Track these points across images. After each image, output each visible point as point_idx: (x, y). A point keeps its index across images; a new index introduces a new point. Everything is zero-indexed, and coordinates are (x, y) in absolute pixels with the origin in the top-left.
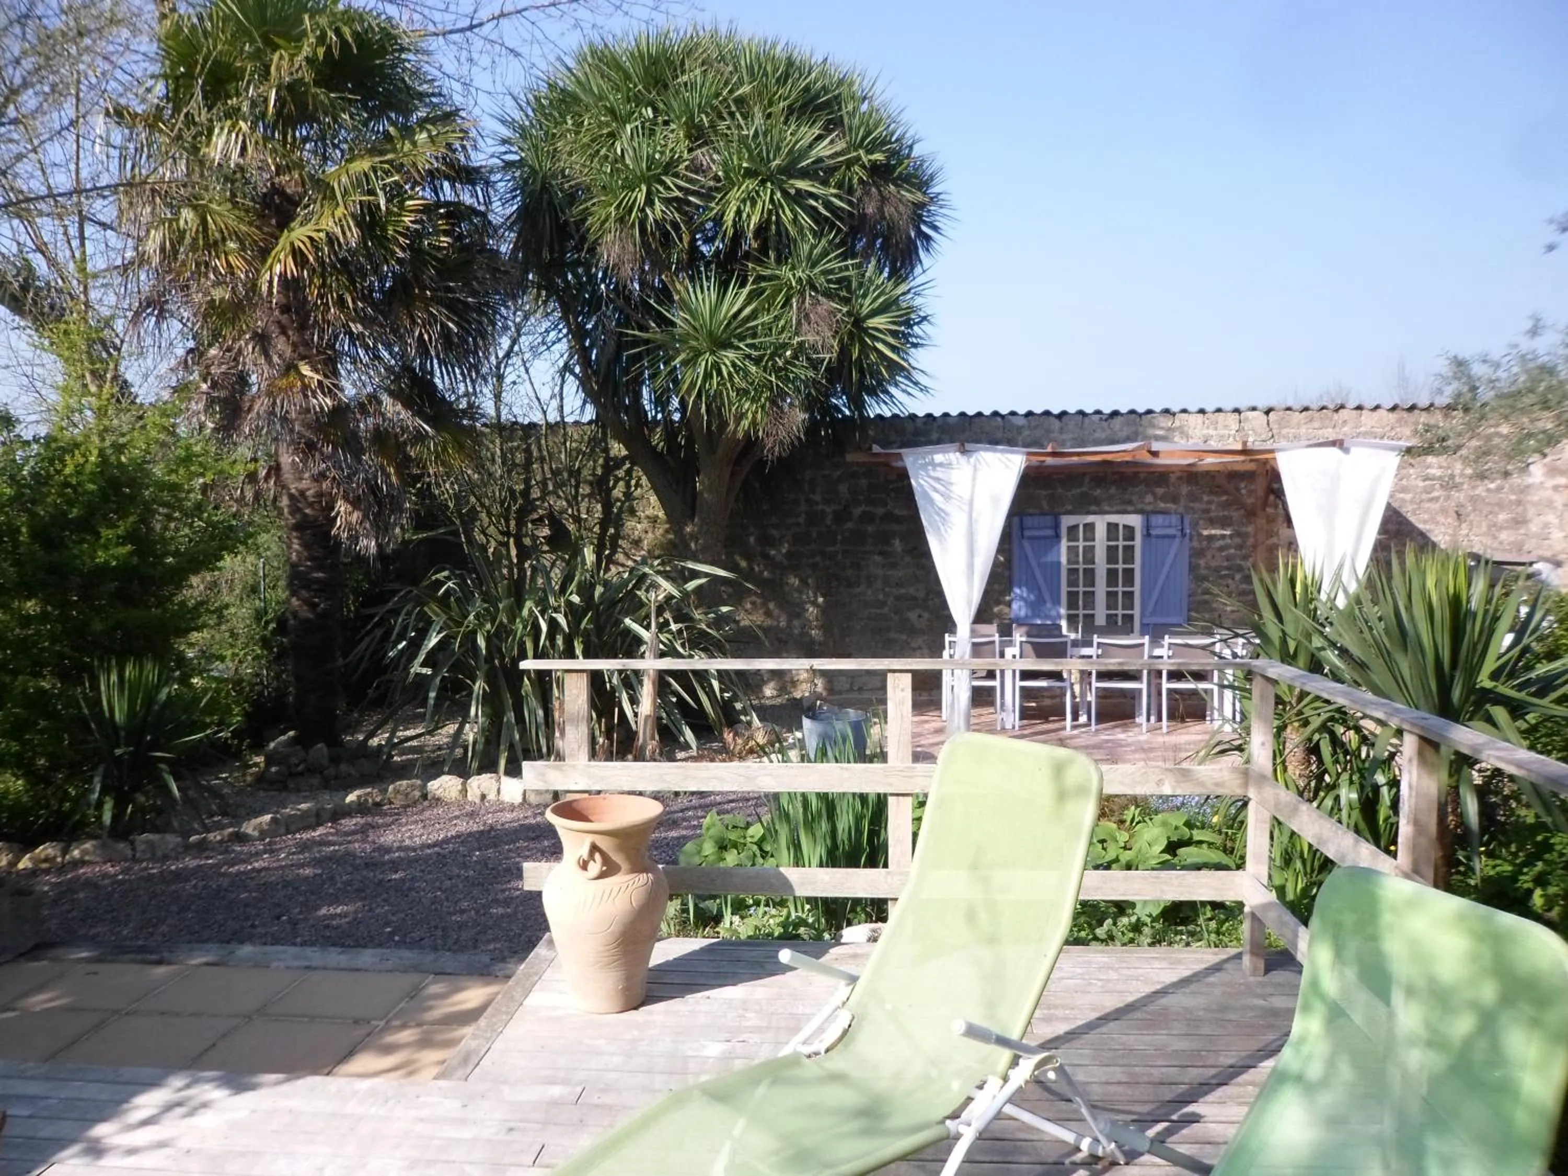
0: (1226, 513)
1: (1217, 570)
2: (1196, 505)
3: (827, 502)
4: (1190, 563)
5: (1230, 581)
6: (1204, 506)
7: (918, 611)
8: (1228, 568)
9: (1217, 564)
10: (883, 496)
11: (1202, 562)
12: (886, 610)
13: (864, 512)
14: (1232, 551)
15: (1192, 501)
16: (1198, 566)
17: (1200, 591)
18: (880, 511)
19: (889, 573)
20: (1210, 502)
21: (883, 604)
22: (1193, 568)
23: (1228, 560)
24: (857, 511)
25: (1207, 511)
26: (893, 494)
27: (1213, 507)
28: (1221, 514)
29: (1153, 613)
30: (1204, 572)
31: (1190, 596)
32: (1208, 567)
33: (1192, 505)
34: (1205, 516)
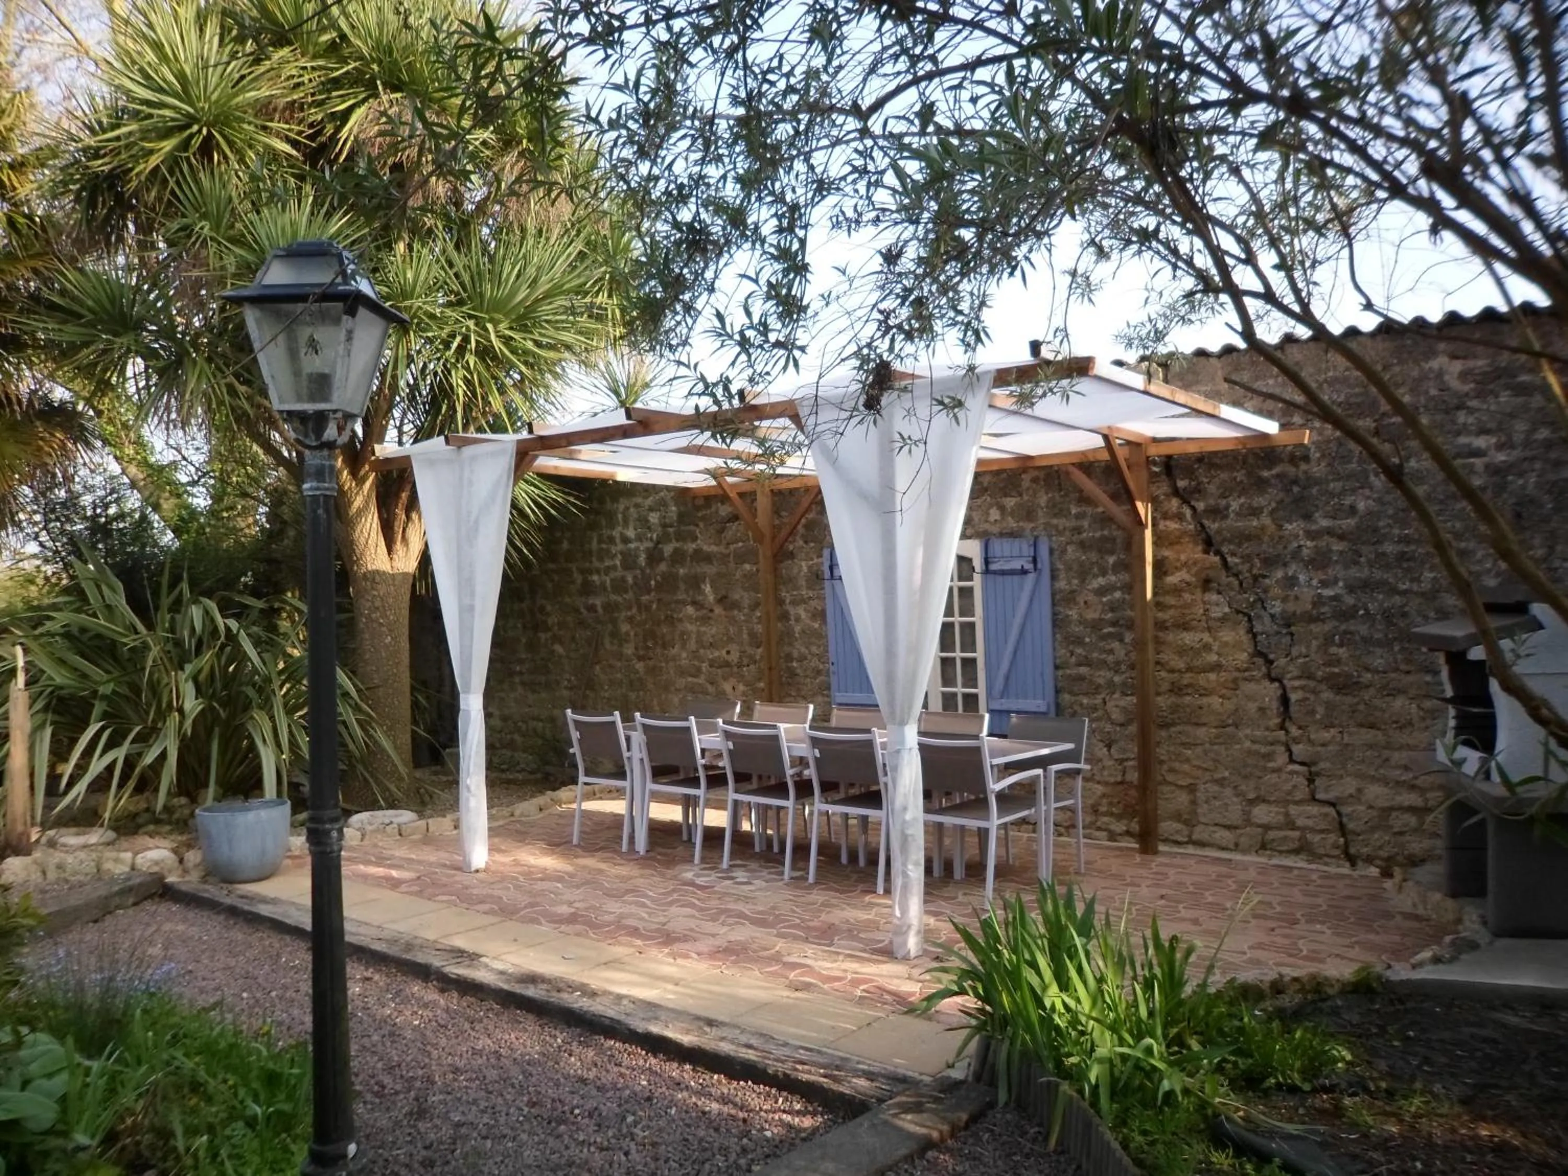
0: (1106, 532)
1: (1096, 626)
2: (1061, 522)
3: (639, 538)
4: (1054, 614)
5: (1116, 645)
6: (1073, 523)
7: (733, 681)
8: (1114, 624)
9: (1096, 616)
10: (692, 528)
11: (1073, 613)
12: (701, 680)
13: (676, 550)
14: (1118, 595)
15: (1055, 516)
16: (1067, 620)
17: (1073, 660)
18: (691, 547)
19: (703, 629)
20: (1079, 516)
21: (697, 672)
22: (1058, 623)
23: (1112, 610)
24: (668, 549)
25: (1078, 530)
26: (701, 525)
27: (1086, 524)
28: (1098, 534)
29: (1004, 694)
30: (1077, 629)
31: (1057, 667)
32: (1082, 622)
33: (1055, 521)
34: (1076, 538)
